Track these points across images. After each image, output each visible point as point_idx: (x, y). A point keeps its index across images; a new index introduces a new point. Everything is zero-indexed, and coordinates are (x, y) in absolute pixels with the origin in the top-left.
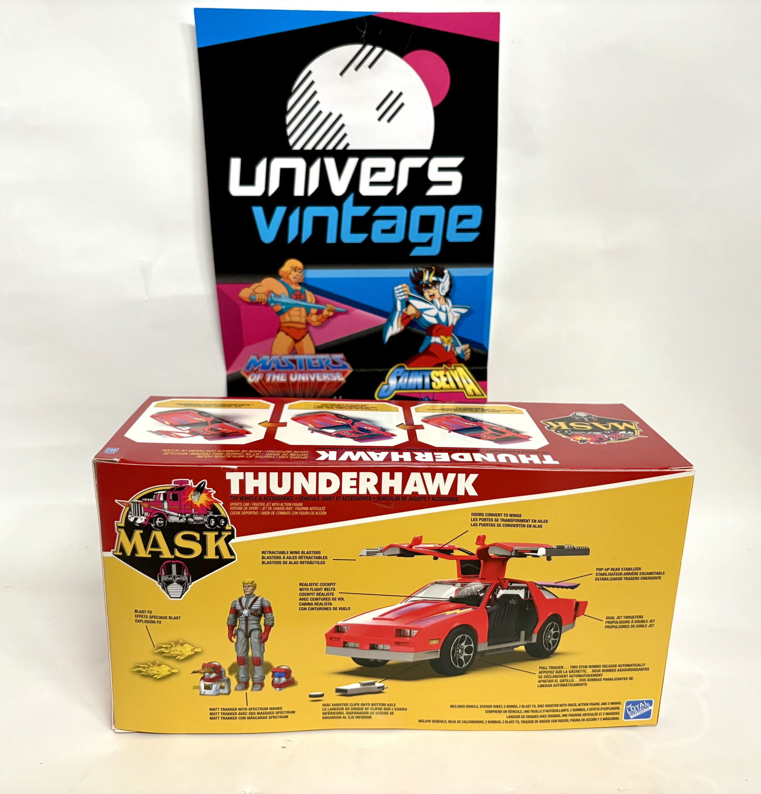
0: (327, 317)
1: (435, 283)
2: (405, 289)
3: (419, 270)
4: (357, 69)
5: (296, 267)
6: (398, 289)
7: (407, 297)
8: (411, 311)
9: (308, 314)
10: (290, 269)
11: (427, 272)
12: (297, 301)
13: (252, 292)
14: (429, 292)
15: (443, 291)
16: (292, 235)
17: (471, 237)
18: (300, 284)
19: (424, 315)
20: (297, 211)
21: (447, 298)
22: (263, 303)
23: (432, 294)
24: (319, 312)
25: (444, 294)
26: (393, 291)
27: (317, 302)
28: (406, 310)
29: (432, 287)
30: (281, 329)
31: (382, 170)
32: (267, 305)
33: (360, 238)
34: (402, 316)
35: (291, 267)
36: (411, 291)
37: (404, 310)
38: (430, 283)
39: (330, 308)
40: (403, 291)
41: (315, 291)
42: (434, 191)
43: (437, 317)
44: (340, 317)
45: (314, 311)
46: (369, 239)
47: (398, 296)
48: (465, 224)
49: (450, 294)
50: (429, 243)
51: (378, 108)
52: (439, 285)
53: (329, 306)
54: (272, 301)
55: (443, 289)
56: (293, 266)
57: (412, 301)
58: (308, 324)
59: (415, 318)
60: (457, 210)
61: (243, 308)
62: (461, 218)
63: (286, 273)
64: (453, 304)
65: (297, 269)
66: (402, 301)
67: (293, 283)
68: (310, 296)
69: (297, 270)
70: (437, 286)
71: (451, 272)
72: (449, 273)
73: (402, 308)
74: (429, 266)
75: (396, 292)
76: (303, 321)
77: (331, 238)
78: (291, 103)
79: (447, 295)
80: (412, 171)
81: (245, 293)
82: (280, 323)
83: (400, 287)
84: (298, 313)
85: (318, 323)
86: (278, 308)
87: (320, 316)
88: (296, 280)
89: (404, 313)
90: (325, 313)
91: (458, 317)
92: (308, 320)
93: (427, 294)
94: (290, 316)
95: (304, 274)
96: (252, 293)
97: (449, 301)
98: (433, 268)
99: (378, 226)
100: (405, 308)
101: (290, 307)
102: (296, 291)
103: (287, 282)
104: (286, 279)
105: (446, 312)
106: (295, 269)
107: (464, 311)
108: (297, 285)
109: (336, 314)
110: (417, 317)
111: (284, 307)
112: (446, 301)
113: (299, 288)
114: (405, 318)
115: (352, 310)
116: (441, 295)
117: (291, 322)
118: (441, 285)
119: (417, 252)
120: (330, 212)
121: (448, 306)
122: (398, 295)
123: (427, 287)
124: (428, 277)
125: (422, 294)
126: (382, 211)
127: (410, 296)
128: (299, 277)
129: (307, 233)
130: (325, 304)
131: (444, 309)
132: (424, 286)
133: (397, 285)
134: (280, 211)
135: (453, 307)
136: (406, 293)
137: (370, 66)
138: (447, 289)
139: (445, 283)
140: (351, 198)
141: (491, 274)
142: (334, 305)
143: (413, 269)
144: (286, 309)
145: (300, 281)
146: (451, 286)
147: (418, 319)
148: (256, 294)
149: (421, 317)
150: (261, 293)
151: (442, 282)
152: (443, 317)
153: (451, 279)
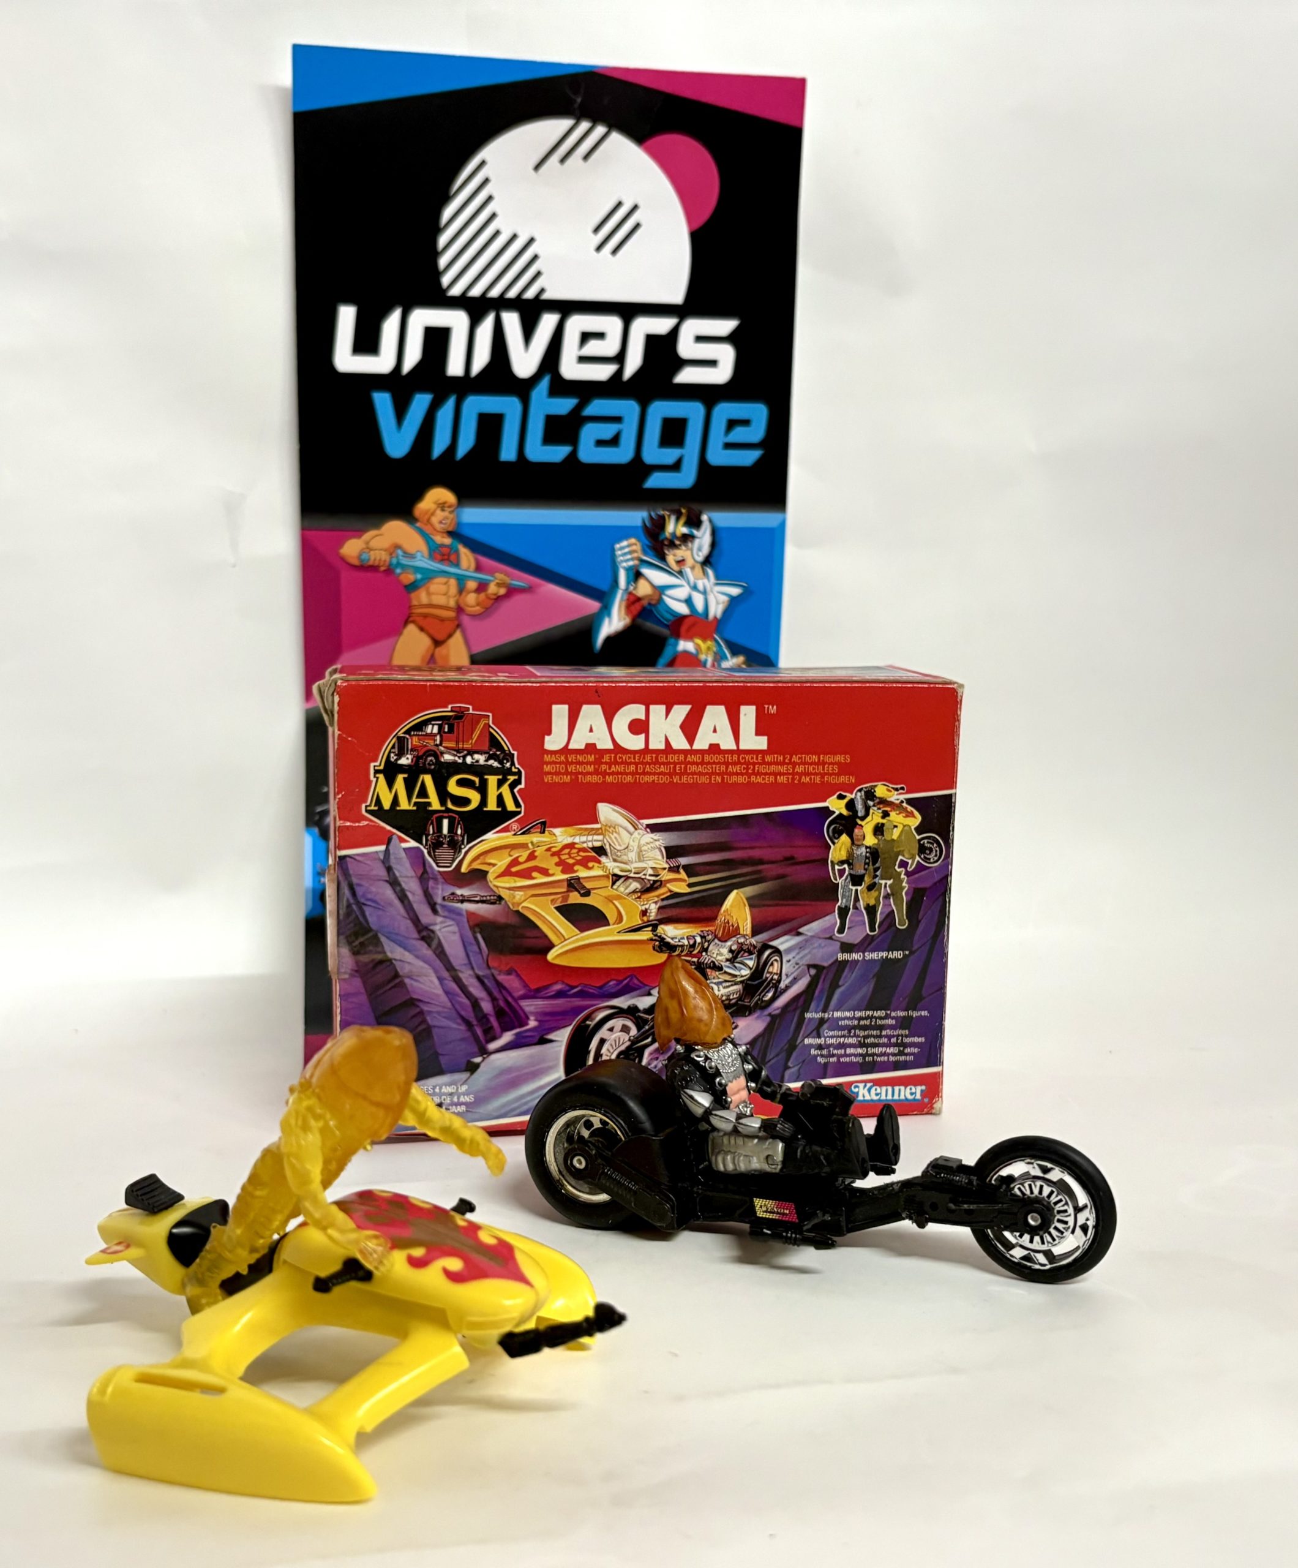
0: (495, 597)
1: (687, 538)
2: (634, 548)
3: (659, 513)
4: (563, 160)
5: (445, 503)
6: (622, 548)
7: (636, 562)
8: (643, 589)
9: (461, 590)
10: (433, 506)
11: (673, 518)
12: (443, 565)
13: (364, 546)
14: (674, 555)
15: (700, 554)
16: (440, 444)
17: (748, 458)
18: (450, 534)
19: (665, 598)
20: (451, 403)
21: (706, 566)
22: (382, 569)
23: (680, 559)
24: (482, 587)
25: (700, 557)
26: (613, 550)
27: (479, 568)
28: (635, 588)
29: (680, 545)
30: (411, 619)
31: (600, 336)
32: (389, 571)
33: (558, 453)
34: (628, 600)
35: (435, 503)
36: (645, 552)
37: (631, 588)
38: (678, 538)
39: (500, 580)
40: (630, 553)
41: (476, 546)
42: (687, 376)
43: (689, 601)
44: (518, 598)
45: (472, 585)
46: (573, 456)
47: (622, 561)
48: (740, 434)
49: (713, 560)
50: (676, 467)
51: (597, 230)
52: (692, 542)
53: (500, 576)
54: (399, 564)
55: (700, 549)
56: (439, 500)
57: (646, 571)
58: (460, 610)
59: (650, 604)
60: (725, 410)
61: (345, 576)
62: (732, 424)
63: (427, 512)
64: (717, 577)
65: (446, 505)
66: (628, 570)
67: (435, 529)
68: (467, 557)
69: (446, 509)
70: (690, 544)
71: (712, 518)
72: (710, 521)
73: (628, 583)
74: (676, 506)
75: (619, 553)
76: (452, 603)
77: (508, 453)
78: (447, 213)
79: (707, 562)
80: (652, 341)
81: (352, 549)
82: (410, 607)
83: (625, 543)
84: (443, 588)
85: (478, 609)
86: (408, 578)
87: (482, 596)
88: (443, 526)
89: (630, 593)
90: (492, 589)
91: (726, 604)
92: (462, 605)
93: (672, 557)
94: (429, 594)
95: (458, 516)
96: (363, 549)
97: (710, 572)
98: (683, 511)
99: (589, 434)
100: (633, 584)
101: (429, 576)
102: (442, 546)
103: (427, 529)
104: (426, 524)
105: (704, 593)
106: (442, 506)
107: (735, 591)
108: (445, 535)
109: (512, 591)
110: (653, 602)
111: (419, 576)
112: (705, 573)
113: (447, 541)
114: (633, 601)
115: (539, 586)
116: (695, 561)
117: (431, 606)
118: (697, 542)
119: (655, 481)
120: (507, 406)
121: (707, 581)
122: (622, 558)
123: (672, 545)
124: (674, 527)
125: (663, 558)
126: (597, 407)
127: (642, 561)
128: (448, 521)
129: (466, 443)
130: (491, 572)
131: (700, 586)
132: (666, 543)
133: (620, 540)
134: (421, 402)
135: (717, 584)
136: (635, 555)
137: (586, 157)
138: (706, 550)
139: (703, 538)
140: (545, 383)
141: (783, 525)
142: (507, 574)
143: (649, 511)
144: (422, 580)
145: (450, 529)
146: (713, 545)
147: (654, 605)
148: (371, 550)
149: (660, 600)
150: (381, 550)
151: (697, 538)
152: (699, 602)
153: (714, 532)
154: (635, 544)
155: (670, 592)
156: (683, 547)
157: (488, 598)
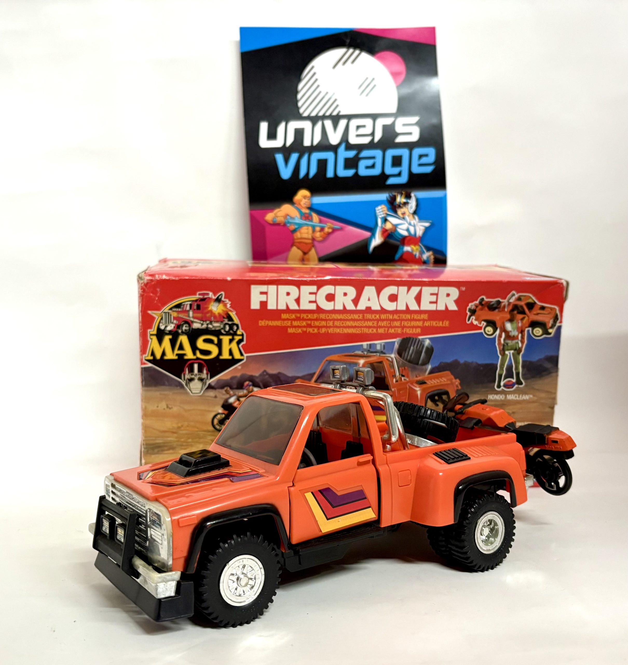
0: (327, 233)
1: (405, 204)
3: (393, 194)
4: (344, 64)
6: (378, 210)
7: (385, 215)
8: (388, 226)
9: (314, 231)
10: (301, 198)
11: (399, 196)
12: (306, 221)
13: (275, 215)
14: (401, 211)
16: (302, 173)
17: (429, 169)
18: (309, 208)
19: (398, 229)
20: (306, 156)
21: (415, 215)
22: (282, 224)
23: (403, 212)
24: (322, 229)
25: (412, 211)
26: (375, 210)
27: (321, 221)
28: (385, 226)
30: (295, 244)
31: (364, 126)
32: (285, 225)
34: (382, 231)
35: (302, 196)
36: (388, 210)
37: (383, 226)
38: (402, 204)
39: (329, 226)
40: (382, 211)
42: (400, 139)
43: (408, 230)
44: (337, 234)
45: (318, 229)
46: (356, 174)
48: (424, 160)
50: (399, 174)
51: (360, 88)
52: (408, 205)
53: (329, 224)
57: (389, 219)
58: (313, 239)
59: (391, 232)
60: (417, 152)
61: (268, 228)
62: (421, 156)
63: (298, 200)
66: (382, 218)
67: (303, 207)
68: (315, 217)
70: (407, 206)
72: (415, 196)
73: (382, 224)
74: (400, 191)
75: (377, 212)
76: (310, 237)
77: (330, 174)
78: (301, 86)
79: (415, 213)
81: (269, 217)
82: (293, 239)
83: (380, 208)
84: (306, 231)
85: (320, 239)
86: (292, 227)
87: (322, 233)
88: (305, 205)
89: (384, 228)
90: (327, 230)
91: (424, 230)
92: (314, 237)
93: (400, 212)
94: (300, 233)
95: (311, 201)
96: (274, 217)
97: (416, 217)
98: (404, 193)
99: (362, 164)
100: (384, 224)
101: (301, 226)
102: (306, 213)
103: (299, 207)
104: (298, 205)
105: (414, 226)
106: (305, 197)
107: (427, 224)
108: (306, 209)
109: (334, 230)
110: (393, 231)
111: (296, 227)
112: (414, 218)
113: (307, 211)
114: (384, 231)
115: (345, 227)
116: (410, 213)
117: (301, 238)
118: (410, 205)
119: (391, 181)
120: (329, 156)
121: (415, 221)
122: (379, 214)
123: (399, 206)
124: (400, 199)
125: (396, 212)
126: (365, 153)
127: (387, 214)
128: (308, 203)
129: (313, 171)
131: (412, 224)
132: (397, 206)
133: (378, 206)
134: (294, 157)
135: (419, 222)
136: (384, 212)
137: (353, 62)
138: (414, 208)
139: (413, 203)
140: (343, 146)
141: (445, 196)
142: (332, 224)
143: (389, 193)
144: (298, 228)
145: (309, 206)
146: (417, 206)
147: (394, 233)
148: (277, 217)
149: (395, 230)
150: (282, 217)
151: (411, 203)
152: (412, 230)
153: (417, 200)
154: (384, 208)
155: (400, 227)
156: (404, 208)
157: (324, 233)
